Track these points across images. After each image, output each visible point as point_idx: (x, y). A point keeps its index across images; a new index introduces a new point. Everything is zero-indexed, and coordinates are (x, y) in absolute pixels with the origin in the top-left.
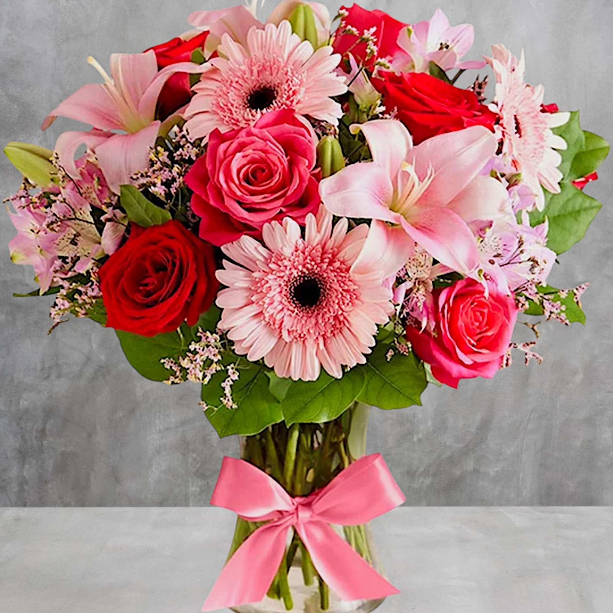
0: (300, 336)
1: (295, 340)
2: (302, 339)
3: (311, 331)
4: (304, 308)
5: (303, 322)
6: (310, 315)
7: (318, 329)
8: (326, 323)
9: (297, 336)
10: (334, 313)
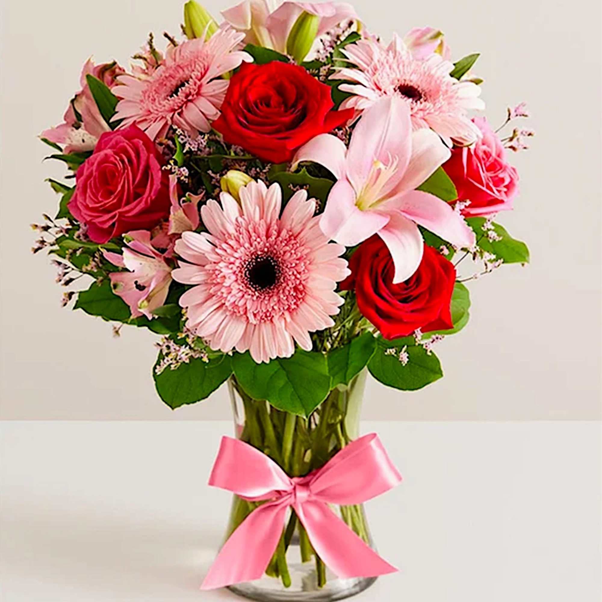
0: (266, 316)
1: (263, 321)
2: (269, 318)
3: (276, 307)
4: (264, 289)
5: (266, 302)
6: (271, 295)
7: (281, 305)
8: (287, 296)
9: (263, 317)
10: (293, 284)
